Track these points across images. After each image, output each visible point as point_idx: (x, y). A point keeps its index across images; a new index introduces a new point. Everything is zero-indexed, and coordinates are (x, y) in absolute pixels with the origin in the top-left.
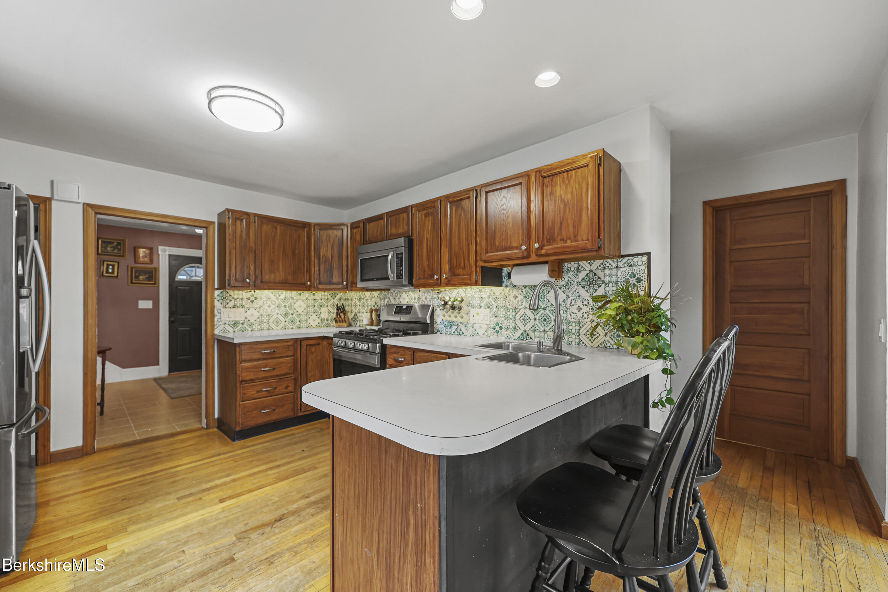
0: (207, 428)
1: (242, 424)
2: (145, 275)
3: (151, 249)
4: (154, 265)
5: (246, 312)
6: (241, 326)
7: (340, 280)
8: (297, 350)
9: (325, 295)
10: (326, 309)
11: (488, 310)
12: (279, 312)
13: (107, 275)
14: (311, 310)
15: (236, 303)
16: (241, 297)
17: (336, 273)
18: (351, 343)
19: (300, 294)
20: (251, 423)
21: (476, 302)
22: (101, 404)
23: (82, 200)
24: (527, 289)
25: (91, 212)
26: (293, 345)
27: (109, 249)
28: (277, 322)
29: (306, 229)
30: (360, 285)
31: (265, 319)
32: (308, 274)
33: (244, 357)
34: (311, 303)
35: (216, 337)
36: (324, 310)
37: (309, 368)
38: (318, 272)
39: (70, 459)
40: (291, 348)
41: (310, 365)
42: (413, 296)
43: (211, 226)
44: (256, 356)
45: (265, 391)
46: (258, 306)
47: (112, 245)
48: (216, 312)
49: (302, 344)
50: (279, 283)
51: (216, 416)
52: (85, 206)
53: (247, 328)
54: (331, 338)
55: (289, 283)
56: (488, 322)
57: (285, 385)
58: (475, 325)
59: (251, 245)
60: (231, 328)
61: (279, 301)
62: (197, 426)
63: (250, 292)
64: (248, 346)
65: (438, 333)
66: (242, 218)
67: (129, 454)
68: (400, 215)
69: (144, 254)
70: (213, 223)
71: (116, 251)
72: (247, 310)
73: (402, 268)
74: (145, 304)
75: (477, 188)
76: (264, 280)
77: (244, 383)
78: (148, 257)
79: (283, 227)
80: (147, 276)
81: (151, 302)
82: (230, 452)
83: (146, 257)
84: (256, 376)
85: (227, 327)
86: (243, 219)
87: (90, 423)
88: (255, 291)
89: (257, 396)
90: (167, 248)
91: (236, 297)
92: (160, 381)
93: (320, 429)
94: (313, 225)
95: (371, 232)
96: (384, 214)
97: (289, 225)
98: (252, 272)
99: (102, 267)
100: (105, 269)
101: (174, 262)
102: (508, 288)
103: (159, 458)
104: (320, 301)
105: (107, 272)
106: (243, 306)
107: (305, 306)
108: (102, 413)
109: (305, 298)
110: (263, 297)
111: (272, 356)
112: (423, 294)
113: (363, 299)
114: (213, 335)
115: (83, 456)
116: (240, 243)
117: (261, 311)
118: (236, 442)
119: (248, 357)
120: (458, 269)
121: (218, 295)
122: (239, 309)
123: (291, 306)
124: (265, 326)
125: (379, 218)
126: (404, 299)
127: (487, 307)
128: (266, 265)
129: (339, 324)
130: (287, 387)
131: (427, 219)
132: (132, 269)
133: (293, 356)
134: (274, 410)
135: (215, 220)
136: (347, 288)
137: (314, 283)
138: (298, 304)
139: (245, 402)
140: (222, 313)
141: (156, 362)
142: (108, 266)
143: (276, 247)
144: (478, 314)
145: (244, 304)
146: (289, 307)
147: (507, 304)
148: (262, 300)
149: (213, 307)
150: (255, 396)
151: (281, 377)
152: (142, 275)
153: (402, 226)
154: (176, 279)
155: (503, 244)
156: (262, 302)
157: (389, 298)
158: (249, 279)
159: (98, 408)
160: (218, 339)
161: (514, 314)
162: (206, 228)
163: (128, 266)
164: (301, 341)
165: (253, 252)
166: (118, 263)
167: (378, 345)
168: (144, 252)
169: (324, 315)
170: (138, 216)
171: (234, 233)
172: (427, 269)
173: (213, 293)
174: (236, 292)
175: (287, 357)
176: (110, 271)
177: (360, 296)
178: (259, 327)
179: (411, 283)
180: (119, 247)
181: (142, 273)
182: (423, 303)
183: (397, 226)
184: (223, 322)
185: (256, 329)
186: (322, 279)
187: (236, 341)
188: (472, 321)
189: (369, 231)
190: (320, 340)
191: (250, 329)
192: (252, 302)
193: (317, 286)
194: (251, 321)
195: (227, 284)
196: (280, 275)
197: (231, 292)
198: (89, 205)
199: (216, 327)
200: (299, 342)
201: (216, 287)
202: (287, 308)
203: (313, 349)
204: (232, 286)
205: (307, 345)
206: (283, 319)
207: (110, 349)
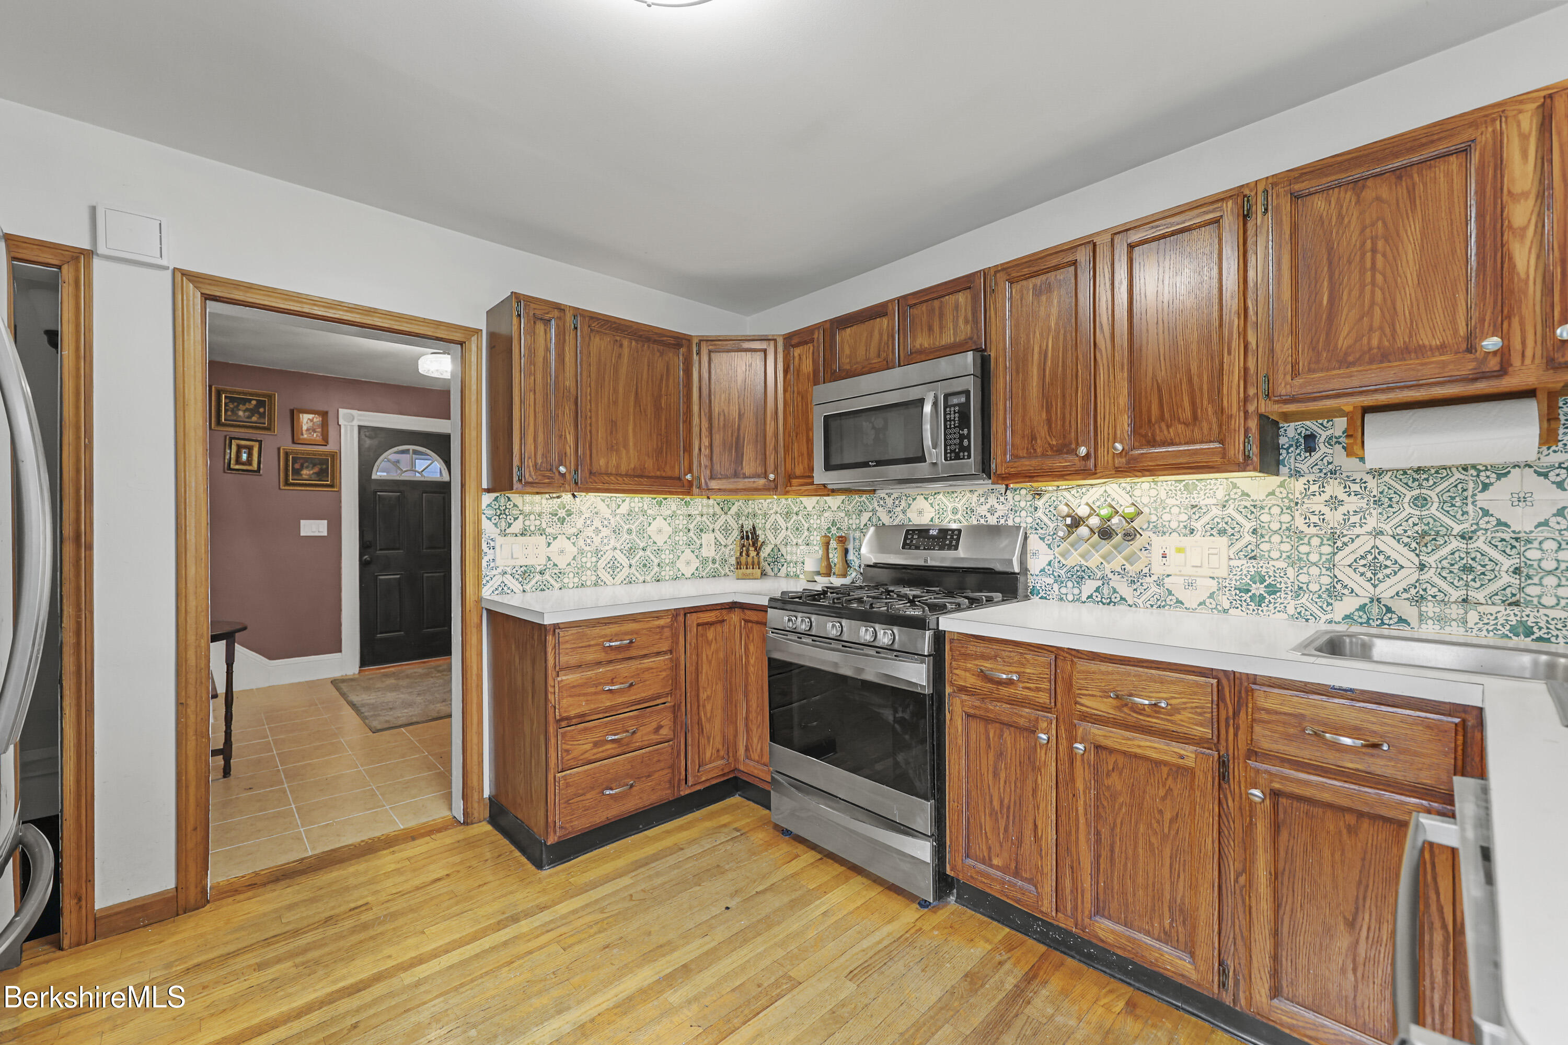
0: (466, 823)
1: (561, 828)
2: (312, 468)
3: (324, 415)
4: (331, 447)
5: (549, 544)
6: (538, 577)
7: (760, 470)
8: (678, 638)
9: (708, 506)
10: (712, 536)
11: (1224, 540)
12: (618, 546)
13: (237, 467)
14: (682, 538)
15: (527, 523)
16: (537, 509)
17: (749, 453)
18: (833, 626)
19: (660, 504)
20: (581, 823)
21: (1175, 517)
22: (226, 752)
23: (173, 260)
24: (1386, 478)
25: (193, 295)
26: (671, 626)
27: (241, 413)
28: (613, 567)
29: (682, 350)
30: (821, 476)
31: (589, 560)
32: (686, 455)
33: (564, 659)
34: (681, 522)
35: (484, 605)
36: (708, 538)
37: (703, 678)
38: (707, 452)
39: (145, 926)
40: (667, 632)
41: (704, 671)
42: (950, 506)
43: (474, 339)
44: (591, 656)
45: (612, 741)
46: (574, 530)
47: (247, 406)
48: (484, 547)
49: (688, 622)
50: (627, 475)
51: (486, 794)
52: (179, 275)
53: (552, 581)
54: (762, 609)
55: (648, 477)
56: (1223, 572)
57: (654, 725)
58: (1167, 580)
59: (567, 383)
60: (516, 583)
61: (618, 518)
62: (439, 813)
63: (558, 497)
64: (574, 631)
65: (1035, 599)
66: (547, 317)
67: (290, 907)
68: (943, 299)
69: (310, 424)
70: (478, 332)
71: (254, 419)
72: (550, 538)
73: (966, 431)
74: (313, 528)
75: (1247, 192)
76: (594, 470)
77: (564, 724)
78: (319, 430)
79: (634, 343)
80: (316, 470)
81: (324, 523)
82: (542, 908)
83: (314, 431)
84: (593, 706)
85: (508, 580)
86: (549, 321)
87: (195, 829)
88: (574, 496)
89: (594, 754)
90: (355, 412)
91: (527, 509)
92: (344, 687)
93: (737, 830)
94: (695, 341)
95: (847, 351)
96: (892, 301)
97: (648, 340)
98: (570, 451)
99: (228, 451)
100: (233, 456)
101: (368, 442)
102: (1303, 480)
103: (365, 927)
104: (699, 518)
105: (238, 461)
106: (542, 532)
107: (669, 530)
108: (227, 772)
109: (669, 512)
110: (583, 509)
111: (627, 655)
112: (982, 500)
113: (797, 514)
114: (479, 600)
115: (178, 915)
116: (543, 377)
117: (581, 543)
118: (547, 872)
119: (573, 659)
120: (1168, 427)
121: (489, 505)
122: (533, 537)
123: (641, 532)
124: (589, 577)
125: (877, 312)
126: (920, 512)
127: (1215, 532)
128: (601, 435)
129: (744, 571)
130: (659, 727)
131: (1044, 298)
132: (287, 454)
133: (671, 652)
134: (632, 786)
135: (482, 325)
136: (776, 488)
137: (699, 478)
138: (655, 525)
139: (568, 772)
140: (498, 548)
141: (336, 648)
142: (239, 448)
143: (621, 390)
144: (1180, 550)
145: (544, 526)
146: (638, 532)
147: (1299, 522)
148: (583, 517)
149: (479, 533)
150: (588, 756)
151: (645, 706)
152: (307, 467)
153: (951, 325)
154: (374, 477)
155: (1375, 342)
156: (581, 521)
157: (874, 511)
158: (566, 467)
159: (220, 760)
160: (488, 611)
161: (1327, 549)
162: (461, 344)
163: (279, 449)
164: (685, 615)
165: (572, 400)
166: (260, 442)
167: (928, 634)
168: (312, 420)
169: (708, 551)
170: (306, 309)
171: (532, 352)
172: (1042, 431)
173: (479, 500)
174: (528, 498)
175: (658, 654)
176: (244, 457)
177: (788, 506)
178: (576, 580)
179: (985, 469)
180: (261, 410)
181: (306, 465)
182: (982, 521)
183: (936, 328)
184: (499, 570)
185: (571, 585)
186: (717, 467)
187: (547, 621)
188: (1158, 569)
189: (842, 349)
190: (724, 612)
191: (557, 586)
192: (562, 521)
193: (706, 484)
194: (560, 567)
195: (515, 479)
196: (628, 459)
197: (516, 498)
198: (185, 274)
199: (484, 582)
200: (681, 618)
201: (485, 486)
202: (634, 536)
203: (710, 634)
204: (527, 483)
205: (698, 625)
206: (624, 561)
207: (245, 628)
